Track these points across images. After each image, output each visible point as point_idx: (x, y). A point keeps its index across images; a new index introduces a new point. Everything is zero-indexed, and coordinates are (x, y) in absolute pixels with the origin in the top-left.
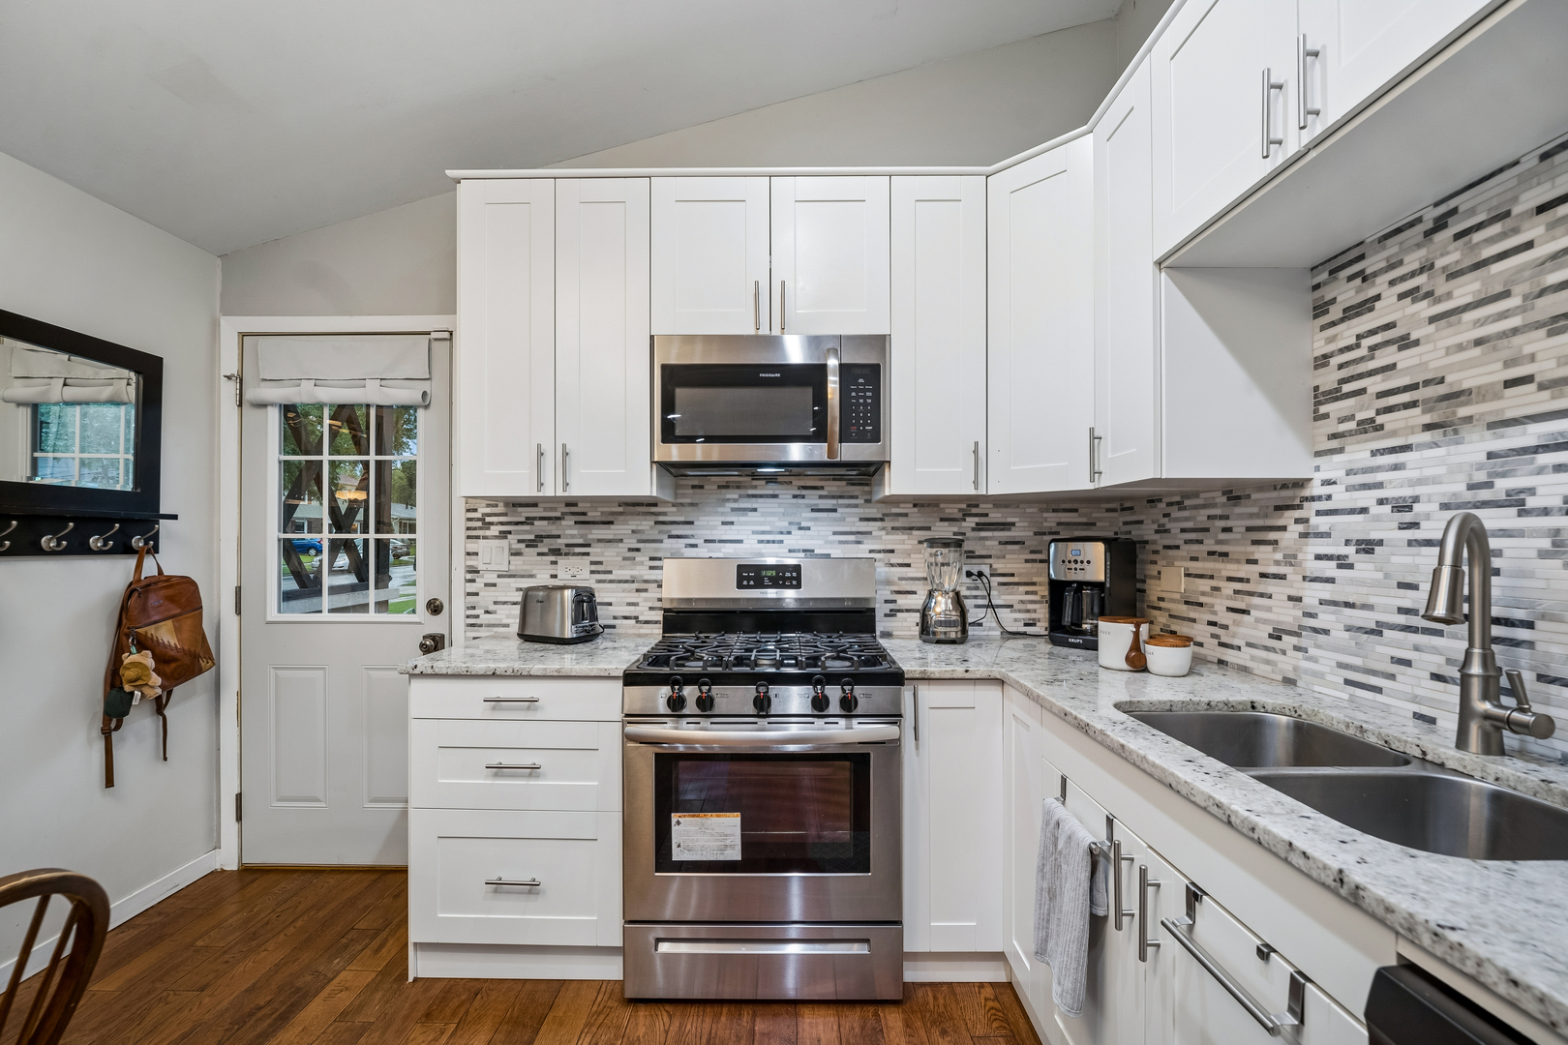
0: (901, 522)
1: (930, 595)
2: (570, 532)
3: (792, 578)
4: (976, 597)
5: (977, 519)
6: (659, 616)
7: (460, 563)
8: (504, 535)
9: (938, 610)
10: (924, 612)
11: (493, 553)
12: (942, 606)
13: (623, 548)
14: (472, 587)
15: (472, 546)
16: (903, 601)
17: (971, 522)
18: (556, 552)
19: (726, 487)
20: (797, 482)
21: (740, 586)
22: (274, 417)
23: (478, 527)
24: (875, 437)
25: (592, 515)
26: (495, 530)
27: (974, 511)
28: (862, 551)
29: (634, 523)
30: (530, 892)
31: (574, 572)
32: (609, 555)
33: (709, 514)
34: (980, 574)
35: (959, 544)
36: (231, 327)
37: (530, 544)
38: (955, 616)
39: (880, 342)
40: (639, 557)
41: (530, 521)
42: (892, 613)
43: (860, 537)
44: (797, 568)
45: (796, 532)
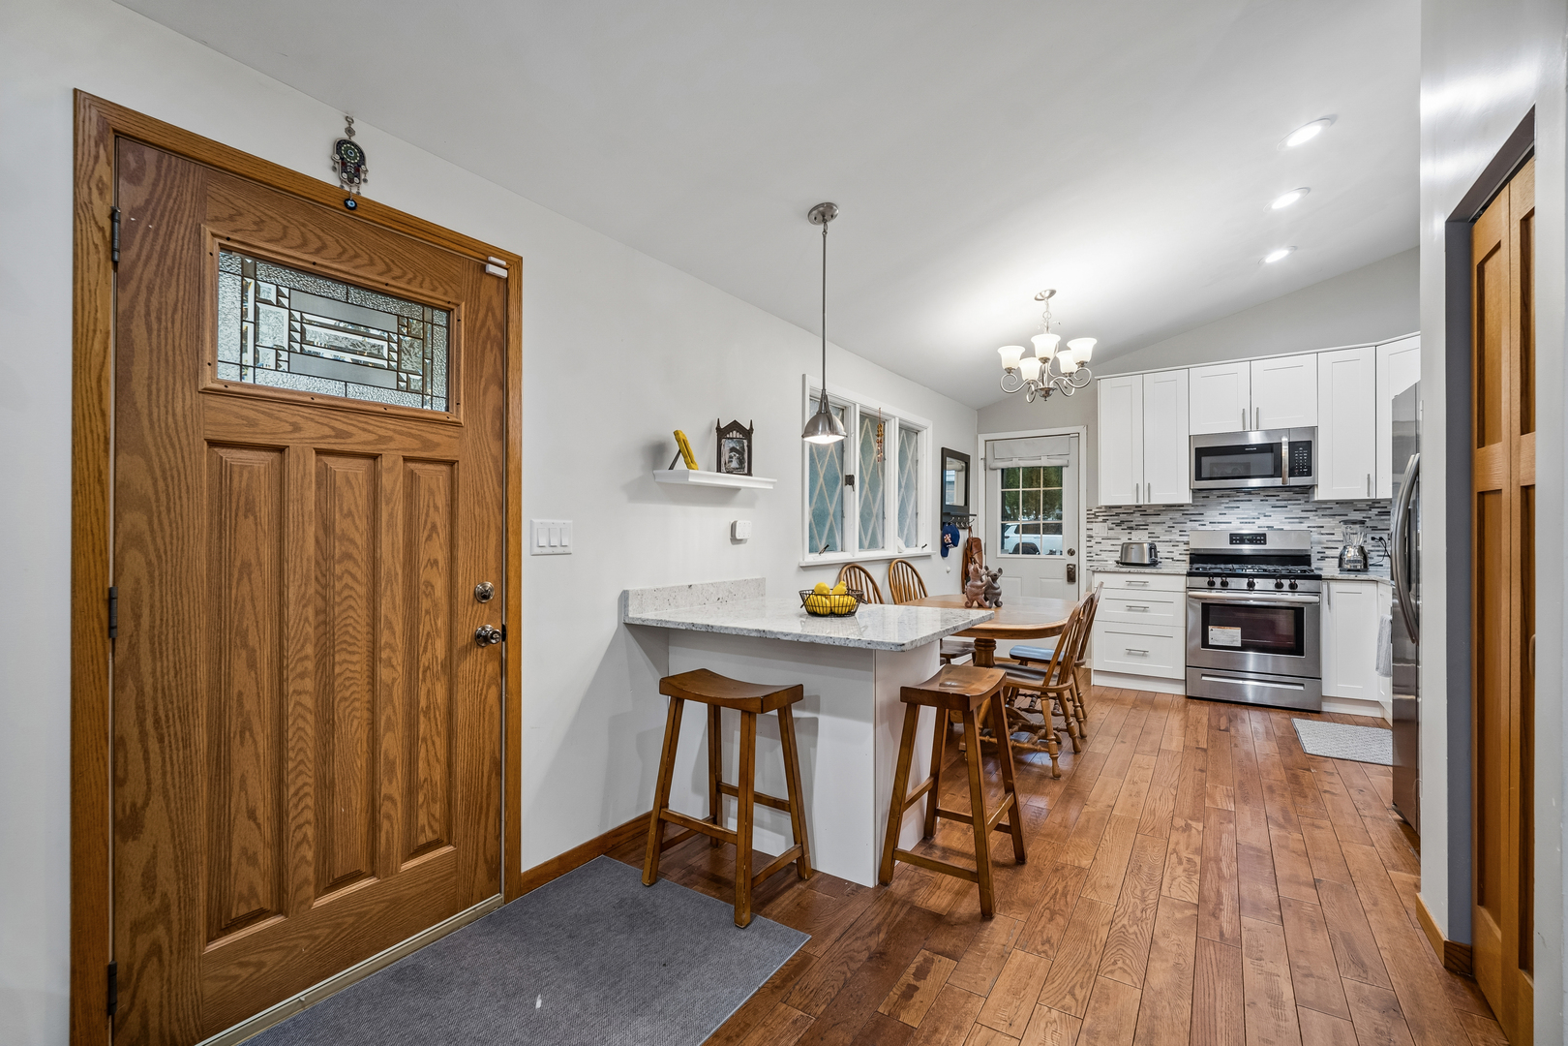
0: (1328, 512)
1: (1345, 548)
2: (1137, 519)
3: (1260, 540)
4: (1378, 551)
5: (1379, 510)
6: (1187, 558)
7: (1084, 534)
8: (1105, 521)
9: (1349, 555)
10: (1341, 559)
11: (1100, 529)
12: (1352, 553)
13: (1165, 526)
14: (1089, 544)
15: (1090, 526)
16: (1329, 552)
17: (1375, 511)
18: (1131, 528)
19: (1222, 497)
20: (1262, 493)
21: (1231, 543)
22: (999, 472)
23: (1092, 517)
24: (1309, 474)
25: (1148, 512)
26: (1100, 519)
27: (1377, 505)
28: (1304, 526)
29: (1171, 515)
30: (1143, 655)
31: (1141, 537)
32: (1158, 530)
33: (1212, 510)
34: (1381, 539)
35: (1362, 522)
36: (982, 438)
37: (1118, 525)
38: (1360, 558)
39: (1313, 430)
40: (1174, 530)
41: (1117, 514)
42: (1323, 559)
43: (1301, 520)
44: (1264, 535)
45: (1262, 518)
